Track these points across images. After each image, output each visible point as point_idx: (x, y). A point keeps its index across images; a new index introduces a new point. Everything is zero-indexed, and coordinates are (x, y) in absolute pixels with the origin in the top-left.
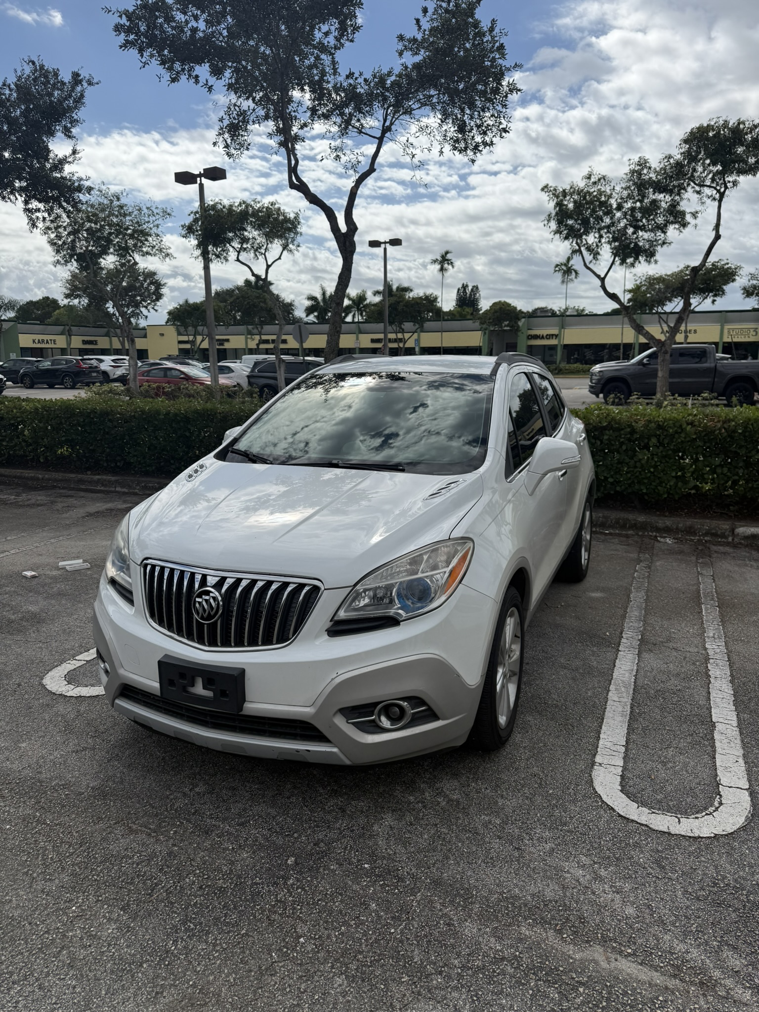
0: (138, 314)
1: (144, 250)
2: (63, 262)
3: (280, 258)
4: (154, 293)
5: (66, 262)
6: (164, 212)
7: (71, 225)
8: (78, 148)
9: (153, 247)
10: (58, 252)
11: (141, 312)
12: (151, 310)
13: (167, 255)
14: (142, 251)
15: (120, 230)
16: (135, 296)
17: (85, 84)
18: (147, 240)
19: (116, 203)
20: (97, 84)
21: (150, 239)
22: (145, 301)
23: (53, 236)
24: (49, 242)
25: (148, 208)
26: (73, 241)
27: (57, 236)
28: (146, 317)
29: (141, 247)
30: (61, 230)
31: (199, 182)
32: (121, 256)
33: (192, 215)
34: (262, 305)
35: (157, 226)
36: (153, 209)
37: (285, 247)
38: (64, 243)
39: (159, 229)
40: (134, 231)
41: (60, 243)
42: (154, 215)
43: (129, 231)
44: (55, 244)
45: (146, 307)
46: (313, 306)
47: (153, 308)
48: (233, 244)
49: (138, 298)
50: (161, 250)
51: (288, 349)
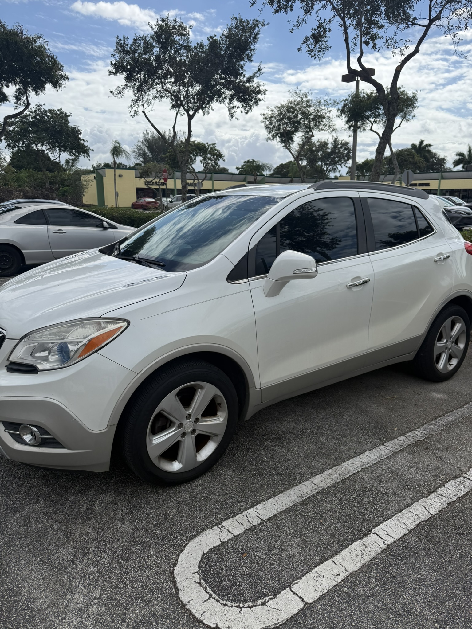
0: (335, 169)
1: (320, 127)
2: (272, 138)
3: (399, 126)
4: (346, 156)
5: (274, 138)
6: (335, 102)
7: (279, 115)
8: (262, 66)
9: (326, 125)
10: (270, 132)
11: (337, 168)
12: (344, 167)
13: (334, 130)
14: (319, 128)
15: (306, 115)
16: (334, 158)
17: (260, 26)
18: (322, 121)
19: (305, 99)
20: (267, 25)
21: (324, 120)
22: (341, 161)
23: (267, 123)
24: (265, 127)
25: (325, 101)
26: (279, 125)
27: (270, 123)
28: (340, 171)
29: (319, 126)
30: (273, 119)
31: (357, 79)
32: (307, 132)
33: (344, 102)
34: (411, 160)
35: (330, 111)
36: (328, 101)
37: (404, 117)
38: (274, 127)
39: (331, 114)
40: (316, 116)
41: (271, 127)
42: (328, 105)
43: (312, 117)
44: (268, 127)
45: (341, 165)
46: (459, 159)
47: (345, 165)
48: (370, 119)
49: (337, 159)
50: (329, 127)
51: (430, 190)
